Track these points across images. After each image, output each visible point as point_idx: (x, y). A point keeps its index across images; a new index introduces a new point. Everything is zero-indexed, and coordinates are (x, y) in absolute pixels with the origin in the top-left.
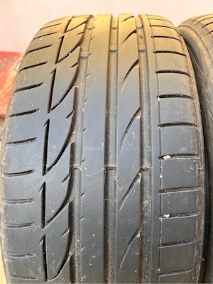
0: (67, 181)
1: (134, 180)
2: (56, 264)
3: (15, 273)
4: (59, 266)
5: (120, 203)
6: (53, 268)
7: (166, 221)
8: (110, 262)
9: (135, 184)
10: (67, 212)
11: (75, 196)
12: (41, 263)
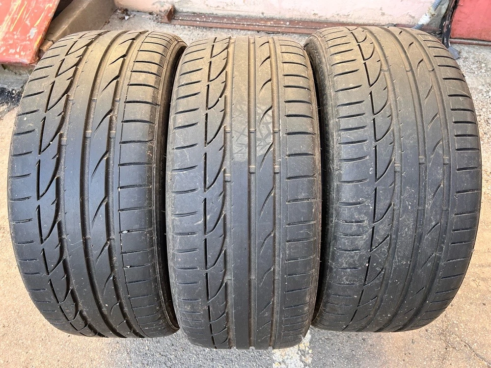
0: (59, 247)
1: (104, 246)
2: (62, 294)
3: (36, 300)
4: (64, 295)
5: (96, 260)
6: (61, 296)
7: (128, 270)
8: (98, 291)
9: (105, 248)
10: (62, 266)
11: (66, 255)
12: (52, 293)
